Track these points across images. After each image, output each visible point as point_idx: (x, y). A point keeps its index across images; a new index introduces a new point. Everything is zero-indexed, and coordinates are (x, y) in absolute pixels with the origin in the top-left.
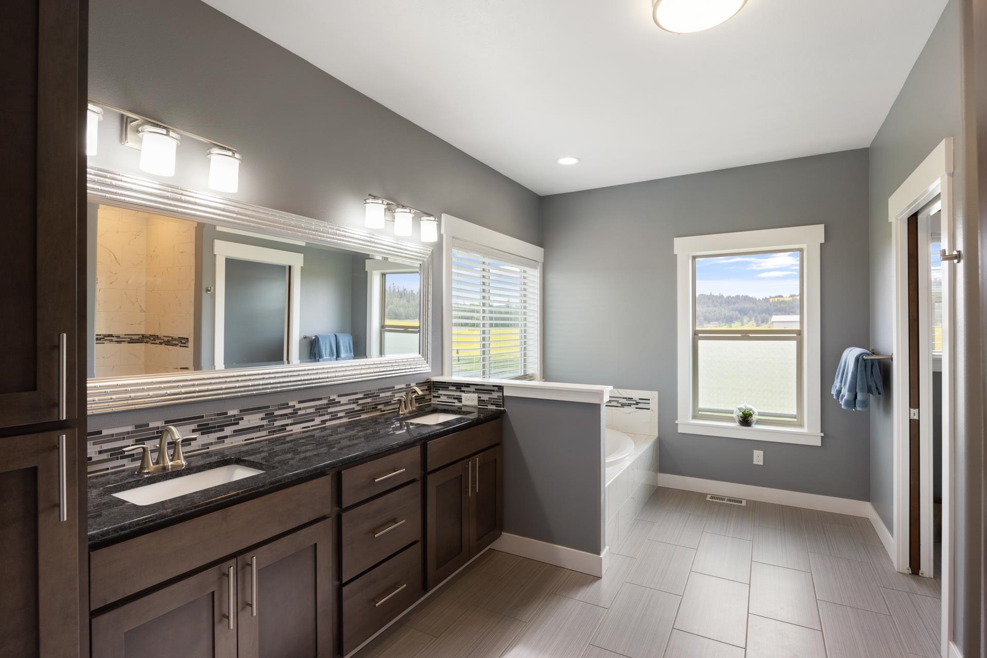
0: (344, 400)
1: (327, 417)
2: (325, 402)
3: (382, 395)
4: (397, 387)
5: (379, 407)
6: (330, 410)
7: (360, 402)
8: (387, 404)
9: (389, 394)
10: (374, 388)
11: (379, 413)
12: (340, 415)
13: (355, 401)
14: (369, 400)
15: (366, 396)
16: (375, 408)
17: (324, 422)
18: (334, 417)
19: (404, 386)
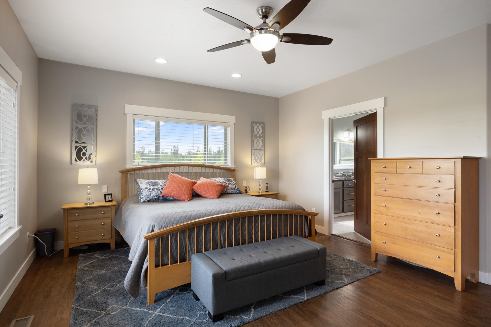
0: (339, 173)
1: (336, 176)
2: (336, 173)
3: (347, 173)
4: (350, 172)
5: (346, 176)
6: (337, 175)
7: (343, 174)
8: (348, 175)
9: (348, 173)
10: (345, 171)
11: (346, 177)
12: (339, 176)
13: (342, 174)
14: (344, 174)
15: (344, 173)
16: (345, 176)
17: (336, 177)
18: (338, 176)
19: (351, 172)
